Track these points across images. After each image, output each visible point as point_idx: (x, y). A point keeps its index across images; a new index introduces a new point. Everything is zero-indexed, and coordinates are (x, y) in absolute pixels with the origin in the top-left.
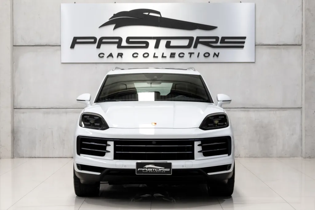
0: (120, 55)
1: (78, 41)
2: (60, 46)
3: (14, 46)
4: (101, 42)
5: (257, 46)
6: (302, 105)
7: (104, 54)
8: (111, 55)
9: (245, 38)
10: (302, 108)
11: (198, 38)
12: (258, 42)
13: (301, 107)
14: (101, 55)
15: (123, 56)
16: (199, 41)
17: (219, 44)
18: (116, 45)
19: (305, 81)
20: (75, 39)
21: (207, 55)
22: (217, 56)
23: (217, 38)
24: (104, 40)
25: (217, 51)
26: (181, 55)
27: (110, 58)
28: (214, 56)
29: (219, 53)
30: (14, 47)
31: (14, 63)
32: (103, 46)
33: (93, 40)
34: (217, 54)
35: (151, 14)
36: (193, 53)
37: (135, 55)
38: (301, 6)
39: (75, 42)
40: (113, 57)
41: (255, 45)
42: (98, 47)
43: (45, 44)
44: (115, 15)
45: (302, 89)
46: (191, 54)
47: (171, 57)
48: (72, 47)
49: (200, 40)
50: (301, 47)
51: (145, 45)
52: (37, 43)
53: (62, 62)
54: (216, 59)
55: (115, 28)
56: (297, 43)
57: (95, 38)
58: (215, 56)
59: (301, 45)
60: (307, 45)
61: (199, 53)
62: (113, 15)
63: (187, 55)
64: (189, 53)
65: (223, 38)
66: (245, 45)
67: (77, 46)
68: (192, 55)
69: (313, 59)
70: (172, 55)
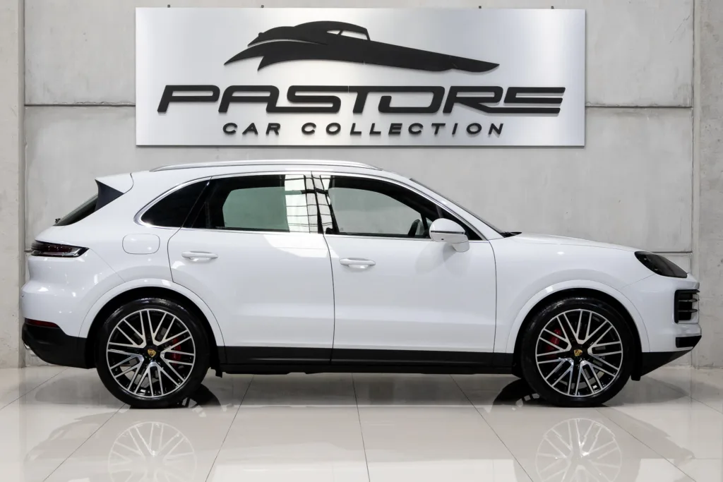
0: (274, 128)
1: (175, 94)
2: (135, 106)
3: (25, 105)
4: (229, 98)
5: (589, 110)
6: (692, 244)
7: (235, 126)
8: (252, 129)
9: (561, 90)
10: (691, 252)
11: (454, 90)
12: (592, 101)
13: (690, 250)
14: (230, 129)
15: (280, 131)
16: (455, 97)
17: (501, 104)
18: (264, 106)
19: (700, 190)
20: (169, 90)
21: (474, 129)
22: (499, 131)
23: (498, 91)
24: (236, 94)
25: (497, 119)
26: (415, 130)
27: (251, 135)
28: (490, 133)
29: (501, 125)
30: (27, 108)
31: (27, 147)
32: (233, 107)
33: (210, 94)
34: (498, 127)
35: (345, 34)
36: (444, 125)
37: (308, 129)
38: (692, 16)
39: (169, 97)
40: (256, 133)
41: (586, 107)
42: (223, 109)
43: (98, 101)
44: (262, 36)
45: (693, 209)
46: (437, 126)
47: (391, 133)
48: (163, 108)
49: (460, 95)
50: (690, 113)
51: (331, 105)
52: (80, 100)
53: (138, 144)
54: (494, 139)
55: (262, 66)
56: (680, 102)
57: (215, 89)
58: (494, 132)
59: (691, 107)
60: (705, 108)
61: (456, 125)
62: (257, 36)
63: (428, 130)
64: (433, 125)
65: (512, 91)
66: (562, 106)
67: (172, 107)
68: (441, 130)
69: (719, 140)
70: (395, 129)
